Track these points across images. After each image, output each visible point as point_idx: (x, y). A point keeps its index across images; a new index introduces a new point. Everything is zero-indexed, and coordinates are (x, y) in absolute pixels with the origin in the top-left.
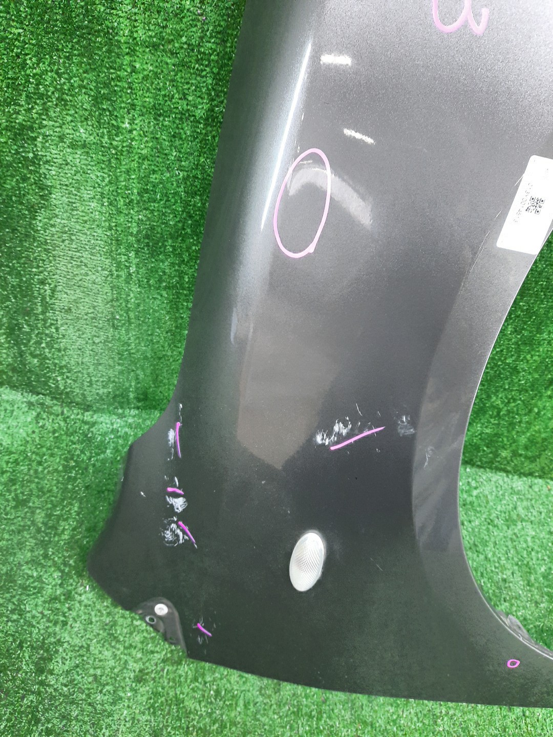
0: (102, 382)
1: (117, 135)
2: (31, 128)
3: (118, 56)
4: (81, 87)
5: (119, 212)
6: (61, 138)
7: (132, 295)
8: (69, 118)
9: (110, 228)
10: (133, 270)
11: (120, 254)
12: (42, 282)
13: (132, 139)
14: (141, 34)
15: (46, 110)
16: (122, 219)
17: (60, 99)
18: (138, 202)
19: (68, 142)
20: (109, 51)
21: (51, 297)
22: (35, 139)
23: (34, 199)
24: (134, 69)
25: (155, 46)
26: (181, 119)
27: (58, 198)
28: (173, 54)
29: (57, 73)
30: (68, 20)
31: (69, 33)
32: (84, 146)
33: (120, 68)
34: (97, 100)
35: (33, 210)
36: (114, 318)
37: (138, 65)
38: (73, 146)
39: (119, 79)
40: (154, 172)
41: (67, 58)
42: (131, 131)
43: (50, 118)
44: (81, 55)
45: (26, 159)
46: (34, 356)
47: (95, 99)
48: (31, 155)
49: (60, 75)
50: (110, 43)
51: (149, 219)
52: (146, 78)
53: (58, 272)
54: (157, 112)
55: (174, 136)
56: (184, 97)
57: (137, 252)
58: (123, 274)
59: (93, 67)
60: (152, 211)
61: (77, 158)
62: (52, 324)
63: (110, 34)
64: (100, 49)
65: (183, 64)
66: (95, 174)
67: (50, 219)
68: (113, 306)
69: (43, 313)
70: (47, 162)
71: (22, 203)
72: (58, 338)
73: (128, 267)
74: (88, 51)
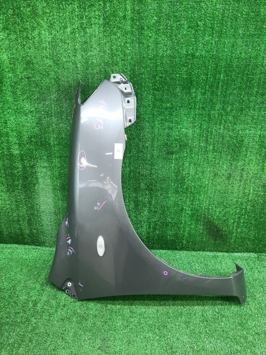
0: (54, 236)
1: (52, 163)
2: (34, 165)
3: (51, 148)
4: (44, 155)
5: (55, 181)
6: (41, 166)
7: (60, 204)
8: (42, 162)
9: (53, 186)
10: (59, 196)
11: (55, 192)
12: (37, 204)
13: (56, 164)
14: (55, 143)
15: (37, 161)
16: (55, 183)
17: (40, 158)
18: (59, 178)
19: (42, 167)
20: (50, 147)
21: (39, 208)
22: (35, 167)
23: (35, 182)
24: (55, 150)
25: (58, 145)
26: (66, 158)
27: (40, 180)
28: (62, 145)
29: (39, 153)
30: (41, 143)
31: (41, 146)
32: (46, 167)
33: (52, 150)
34: (48, 157)
35: (35, 185)
36: (56, 212)
37: (55, 149)
38: (43, 167)
39: (52, 152)
40: (61, 170)
41: (41, 150)
42: (55, 162)
43: (38, 163)
44: (44, 149)
45: (33, 172)
46: (35, 229)
47: (47, 157)
48: (34, 171)
49: (40, 154)
50: (49, 146)
51: (62, 182)
52: (57, 151)
53: (41, 200)
54: (60, 157)
55: (65, 161)
56: (65, 153)
57: (60, 191)
58: (57, 198)
59: (47, 150)
60: (62, 179)
61: (44, 170)
62: (39, 217)
63: (49, 144)
64: (48, 147)
65: (64, 147)
66: (48, 173)
67: (38, 186)
68: (55, 208)
69: (37, 214)
70: (38, 172)
71: (32, 183)
72: (41, 222)
73: (58, 196)
74: (45, 148)
